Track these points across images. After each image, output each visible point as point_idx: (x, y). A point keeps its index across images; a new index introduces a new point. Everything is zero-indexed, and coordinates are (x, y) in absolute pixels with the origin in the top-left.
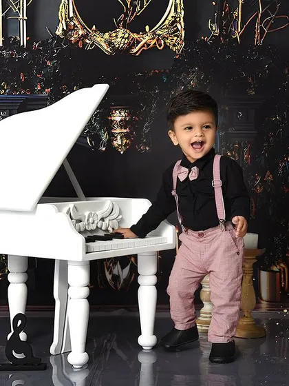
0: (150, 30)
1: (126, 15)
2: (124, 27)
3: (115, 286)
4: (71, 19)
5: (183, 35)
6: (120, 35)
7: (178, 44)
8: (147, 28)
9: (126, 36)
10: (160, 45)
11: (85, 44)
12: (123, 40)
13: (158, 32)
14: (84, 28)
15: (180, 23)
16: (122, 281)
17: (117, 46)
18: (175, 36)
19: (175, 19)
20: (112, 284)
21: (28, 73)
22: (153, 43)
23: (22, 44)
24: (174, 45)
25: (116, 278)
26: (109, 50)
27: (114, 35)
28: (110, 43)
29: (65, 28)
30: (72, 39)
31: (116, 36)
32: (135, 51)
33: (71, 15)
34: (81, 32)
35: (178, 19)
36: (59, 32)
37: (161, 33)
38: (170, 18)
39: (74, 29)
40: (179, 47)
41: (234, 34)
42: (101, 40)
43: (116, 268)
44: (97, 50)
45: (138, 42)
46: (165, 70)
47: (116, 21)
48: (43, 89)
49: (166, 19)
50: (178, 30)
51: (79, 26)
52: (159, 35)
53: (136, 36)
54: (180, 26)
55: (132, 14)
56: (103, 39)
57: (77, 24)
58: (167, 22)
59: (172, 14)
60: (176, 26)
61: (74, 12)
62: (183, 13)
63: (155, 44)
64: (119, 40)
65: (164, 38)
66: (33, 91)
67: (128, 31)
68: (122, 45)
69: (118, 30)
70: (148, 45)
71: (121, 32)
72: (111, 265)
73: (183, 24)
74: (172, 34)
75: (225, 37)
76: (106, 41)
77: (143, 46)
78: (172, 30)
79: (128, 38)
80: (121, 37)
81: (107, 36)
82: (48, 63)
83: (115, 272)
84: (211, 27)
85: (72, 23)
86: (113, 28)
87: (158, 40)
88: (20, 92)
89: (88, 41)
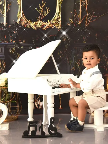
0: (49, 21)
1: (41, 16)
2: (40, 20)
3: (39, 108)
4: (22, 17)
5: (61, 23)
6: (39, 23)
7: (59, 26)
8: (48, 21)
9: (41, 23)
10: (53, 26)
11: (27, 26)
12: (40, 25)
13: (52, 22)
14: (26, 20)
15: (60, 19)
16: (41, 106)
17: (38, 27)
18: (58, 23)
19: (58, 18)
20: (37, 107)
21: (7, 36)
22: (50, 26)
23: (5, 25)
24: (58, 27)
25: (39, 105)
26: (35, 28)
27: (37, 23)
28: (35, 26)
29: (20, 20)
30: (22, 24)
31: (38, 23)
32: (44, 28)
33: (22, 16)
34: (25, 22)
35: (59, 18)
36: (18, 22)
37: (53, 22)
38: (56, 17)
39: (23, 21)
40: (59, 27)
41: (78, 23)
42: (32, 25)
43: (39, 102)
44: (31, 28)
45: (45, 26)
46: (55, 35)
47: (38, 18)
48: (12, 41)
49: (55, 17)
50: (59, 21)
51: (24, 20)
52: (52, 23)
53: (44, 23)
54: (60, 20)
55: (43, 16)
56: (33, 24)
57: (24, 19)
58: (55, 19)
59: (57, 16)
60: (58, 20)
61: (23, 15)
62: (61, 15)
63: (51, 26)
64: (39, 25)
65: (54, 24)
66: (9, 42)
67: (42, 22)
68: (40, 26)
69: (38, 21)
70: (49, 26)
71: (39, 22)
72: (37, 101)
73: (61, 19)
74: (57, 23)
75: (75, 24)
76: (34, 25)
77: (47, 27)
78: (57, 21)
79: (42, 24)
80: (39, 24)
81: (34, 23)
82: (14, 32)
83: (39, 103)
84: (70, 20)
85: (22, 19)
86: (37, 21)
87: (52, 25)
88: (5, 42)
89: (28, 25)
